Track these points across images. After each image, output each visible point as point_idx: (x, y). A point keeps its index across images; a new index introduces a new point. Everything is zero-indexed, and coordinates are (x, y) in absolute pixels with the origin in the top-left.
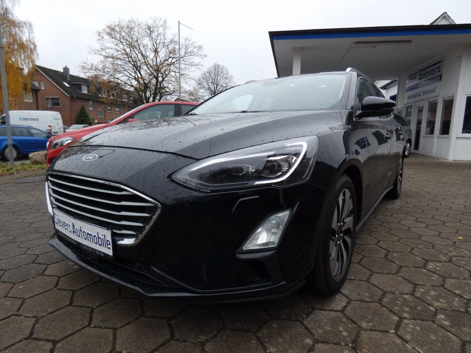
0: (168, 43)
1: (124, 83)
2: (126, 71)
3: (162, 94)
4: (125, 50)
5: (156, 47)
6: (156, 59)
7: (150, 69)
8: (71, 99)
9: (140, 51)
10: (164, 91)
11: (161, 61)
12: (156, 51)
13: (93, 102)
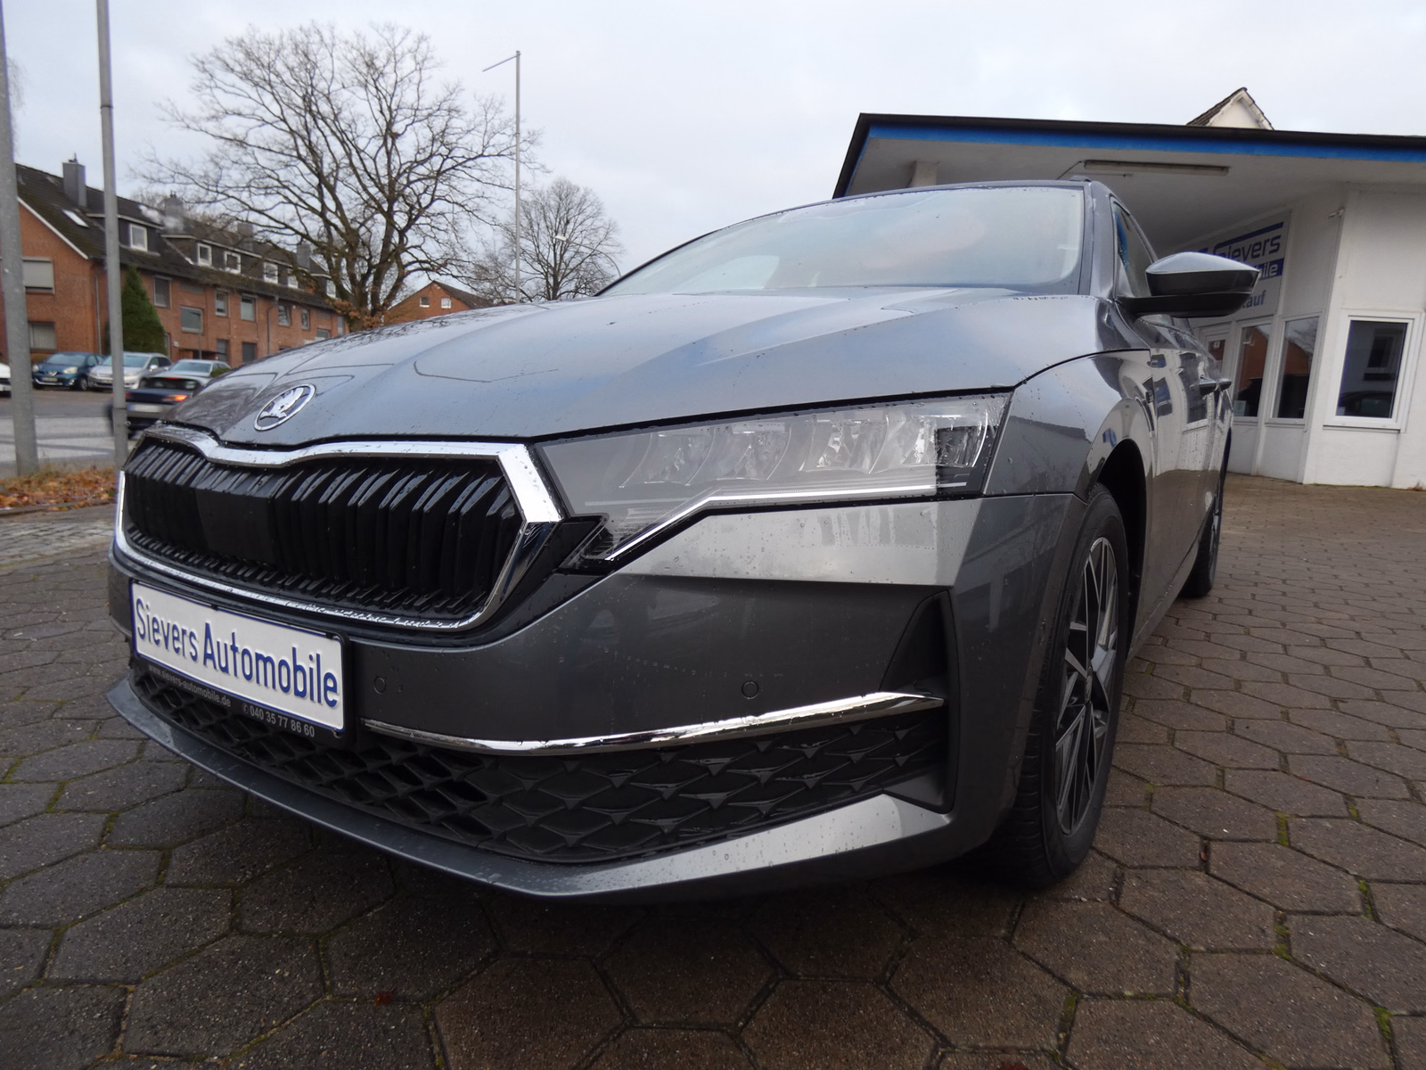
0: (430, 111)
1: (282, 226)
2: (285, 187)
3: (407, 266)
4: (284, 120)
5: (388, 117)
6: (389, 154)
7: (368, 183)
8: (92, 268)
9: (334, 129)
10: (410, 259)
11: (401, 165)
12: (389, 135)
13: (167, 281)
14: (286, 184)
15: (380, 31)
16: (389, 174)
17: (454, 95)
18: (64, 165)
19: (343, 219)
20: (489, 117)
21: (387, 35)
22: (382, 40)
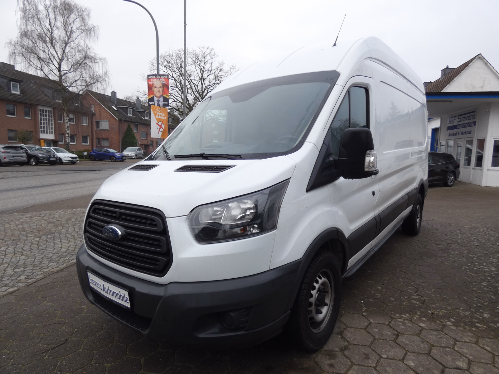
0: (215, 71)
1: (171, 108)
2: (172, 96)
6: (202, 84)
7: (196, 93)
8: (119, 122)
11: (205, 87)
12: (202, 79)
13: (137, 125)
14: (172, 94)
15: (200, 48)
16: (202, 90)
17: (222, 65)
18: (111, 92)
19: (189, 104)
20: (232, 71)
21: (202, 49)
22: (200, 51)
